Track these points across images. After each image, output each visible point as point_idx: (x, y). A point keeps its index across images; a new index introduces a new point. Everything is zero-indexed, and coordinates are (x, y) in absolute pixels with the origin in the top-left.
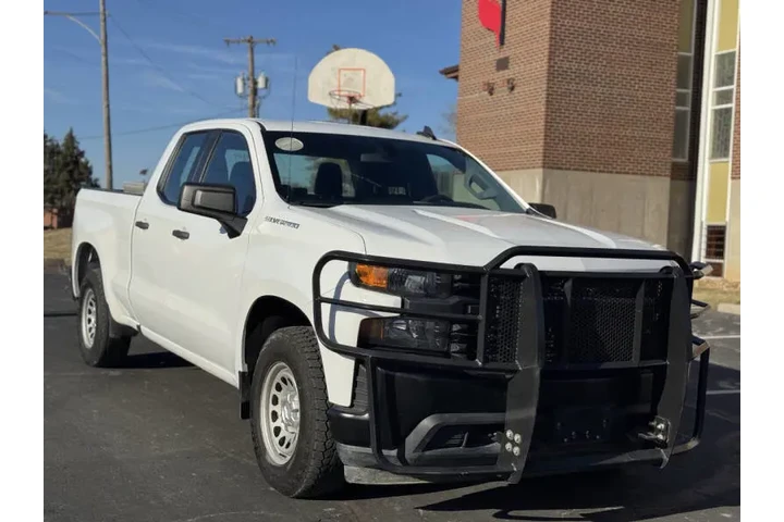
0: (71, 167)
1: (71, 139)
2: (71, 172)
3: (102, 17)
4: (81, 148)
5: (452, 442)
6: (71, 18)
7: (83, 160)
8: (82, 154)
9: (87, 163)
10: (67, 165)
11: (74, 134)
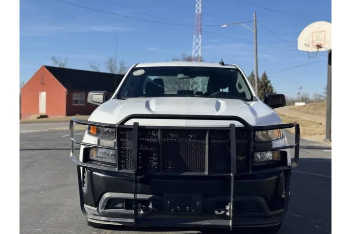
0: (263, 88)
1: (265, 76)
2: (264, 90)
3: (255, 22)
4: (269, 79)
5: (117, 206)
6: (243, 24)
7: (269, 84)
8: (269, 82)
9: (271, 85)
10: (262, 87)
11: (266, 73)
